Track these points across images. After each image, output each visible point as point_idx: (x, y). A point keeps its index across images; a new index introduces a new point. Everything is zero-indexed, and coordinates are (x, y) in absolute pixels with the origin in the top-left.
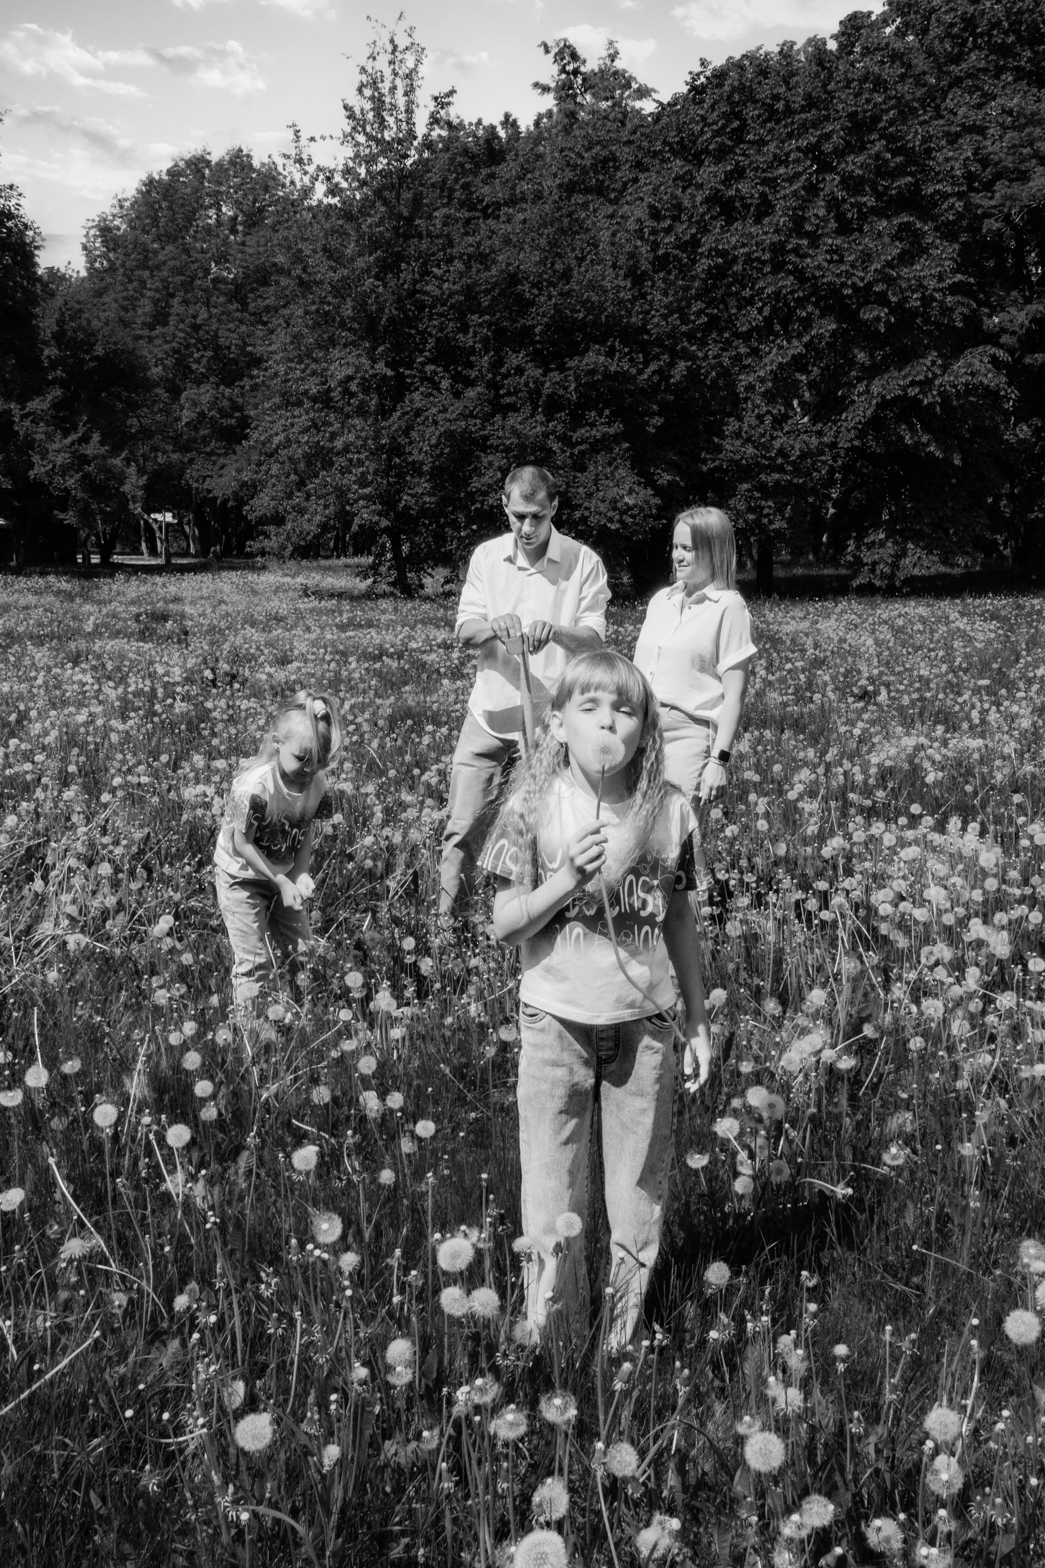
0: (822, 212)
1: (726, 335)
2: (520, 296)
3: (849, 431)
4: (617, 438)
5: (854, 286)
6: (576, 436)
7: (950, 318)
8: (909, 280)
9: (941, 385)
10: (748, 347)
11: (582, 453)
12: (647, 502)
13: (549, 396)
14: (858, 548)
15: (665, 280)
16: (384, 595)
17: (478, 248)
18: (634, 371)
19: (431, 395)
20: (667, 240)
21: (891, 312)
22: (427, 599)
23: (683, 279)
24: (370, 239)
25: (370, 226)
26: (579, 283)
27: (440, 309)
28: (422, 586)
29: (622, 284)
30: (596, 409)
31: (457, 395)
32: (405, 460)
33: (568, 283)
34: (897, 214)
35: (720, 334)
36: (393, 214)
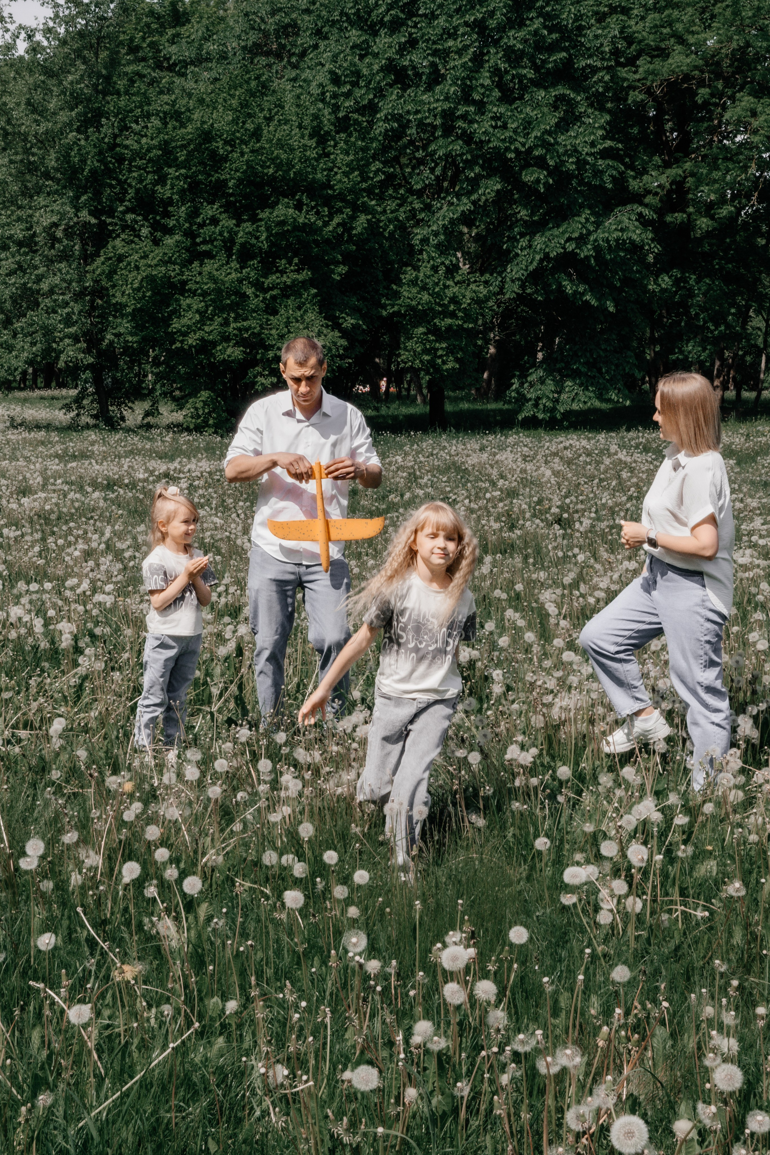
0: (487, 82)
1: (402, 191)
2: (213, 154)
3: (513, 281)
4: (305, 285)
5: (516, 150)
6: (268, 282)
7: (602, 179)
8: (565, 146)
9: (596, 240)
10: (422, 202)
11: (274, 298)
12: (335, 344)
13: (243, 245)
14: (522, 384)
15: (346, 142)
16: (87, 427)
17: (173, 106)
18: (320, 223)
19: (132, 242)
20: (347, 104)
21: (550, 174)
22: (128, 430)
23: (363, 140)
24: (71, 94)
25: (72, 83)
26: (270, 141)
27: (140, 162)
28: (123, 419)
29: (309, 143)
30: (285, 257)
31: (156, 242)
32: (108, 302)
33: (258, 141)
34: (554, 85)
35: (396, 190)
36: (91, 73)
